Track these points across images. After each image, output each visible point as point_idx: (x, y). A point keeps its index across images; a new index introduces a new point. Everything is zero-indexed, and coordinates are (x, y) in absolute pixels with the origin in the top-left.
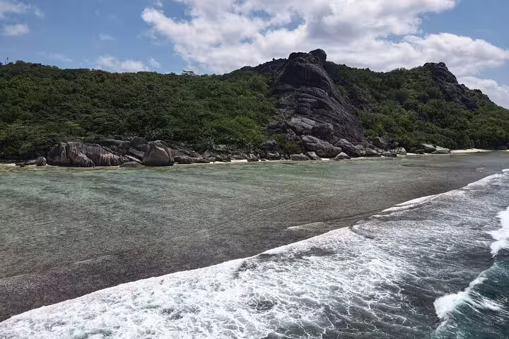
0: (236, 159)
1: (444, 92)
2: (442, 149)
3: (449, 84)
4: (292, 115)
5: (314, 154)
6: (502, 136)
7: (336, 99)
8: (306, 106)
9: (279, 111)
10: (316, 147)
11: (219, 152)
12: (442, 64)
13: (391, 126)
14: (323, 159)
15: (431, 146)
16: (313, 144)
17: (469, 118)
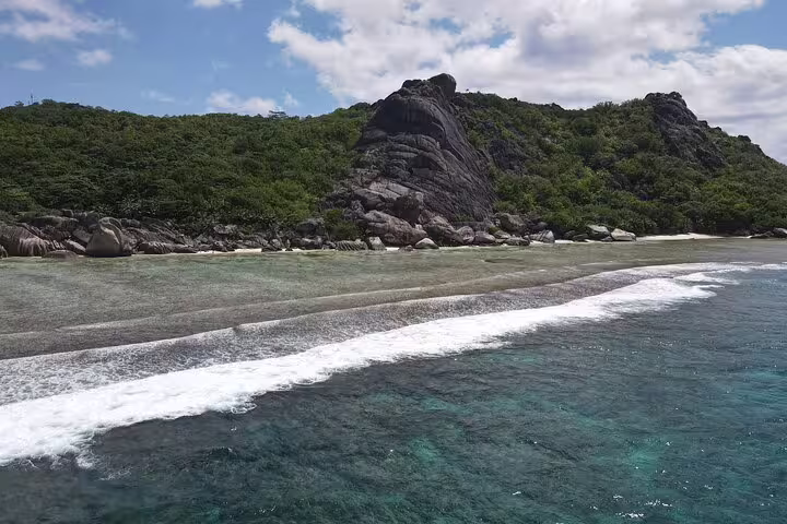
0: (249, 247)
1: (668, 141)
2: (623, 233)
3: (681, 127)
4: (375, 179)
5: (377, 241)
6: (743, 213)
7: (454, 153)
8: (398, 165)
9: (356, 172)
10: (383, 229)
11: (222, 237)
12: (676, 96)
13: (548, 195)
14: (389, 249)
15: (603, 229)
16: (380, 225)
17: (699, 182)
